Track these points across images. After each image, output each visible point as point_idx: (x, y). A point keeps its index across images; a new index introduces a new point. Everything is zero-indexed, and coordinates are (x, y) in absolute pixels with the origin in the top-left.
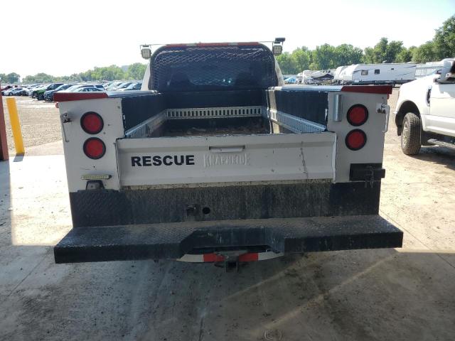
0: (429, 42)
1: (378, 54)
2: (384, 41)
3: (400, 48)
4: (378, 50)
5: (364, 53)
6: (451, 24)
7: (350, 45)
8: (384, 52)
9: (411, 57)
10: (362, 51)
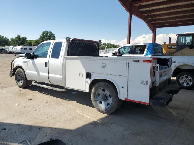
0: (38, 39)
1: (17, 41)
2: (19, 36)
3: (26, 40)
4: (17, 40)
5: (10, 40)
6: (45, 34)
7: (2, 36)
8: (20, 41)
9: (32, 44)
10: (9, 39)
